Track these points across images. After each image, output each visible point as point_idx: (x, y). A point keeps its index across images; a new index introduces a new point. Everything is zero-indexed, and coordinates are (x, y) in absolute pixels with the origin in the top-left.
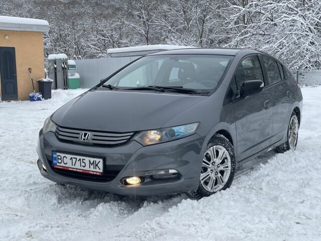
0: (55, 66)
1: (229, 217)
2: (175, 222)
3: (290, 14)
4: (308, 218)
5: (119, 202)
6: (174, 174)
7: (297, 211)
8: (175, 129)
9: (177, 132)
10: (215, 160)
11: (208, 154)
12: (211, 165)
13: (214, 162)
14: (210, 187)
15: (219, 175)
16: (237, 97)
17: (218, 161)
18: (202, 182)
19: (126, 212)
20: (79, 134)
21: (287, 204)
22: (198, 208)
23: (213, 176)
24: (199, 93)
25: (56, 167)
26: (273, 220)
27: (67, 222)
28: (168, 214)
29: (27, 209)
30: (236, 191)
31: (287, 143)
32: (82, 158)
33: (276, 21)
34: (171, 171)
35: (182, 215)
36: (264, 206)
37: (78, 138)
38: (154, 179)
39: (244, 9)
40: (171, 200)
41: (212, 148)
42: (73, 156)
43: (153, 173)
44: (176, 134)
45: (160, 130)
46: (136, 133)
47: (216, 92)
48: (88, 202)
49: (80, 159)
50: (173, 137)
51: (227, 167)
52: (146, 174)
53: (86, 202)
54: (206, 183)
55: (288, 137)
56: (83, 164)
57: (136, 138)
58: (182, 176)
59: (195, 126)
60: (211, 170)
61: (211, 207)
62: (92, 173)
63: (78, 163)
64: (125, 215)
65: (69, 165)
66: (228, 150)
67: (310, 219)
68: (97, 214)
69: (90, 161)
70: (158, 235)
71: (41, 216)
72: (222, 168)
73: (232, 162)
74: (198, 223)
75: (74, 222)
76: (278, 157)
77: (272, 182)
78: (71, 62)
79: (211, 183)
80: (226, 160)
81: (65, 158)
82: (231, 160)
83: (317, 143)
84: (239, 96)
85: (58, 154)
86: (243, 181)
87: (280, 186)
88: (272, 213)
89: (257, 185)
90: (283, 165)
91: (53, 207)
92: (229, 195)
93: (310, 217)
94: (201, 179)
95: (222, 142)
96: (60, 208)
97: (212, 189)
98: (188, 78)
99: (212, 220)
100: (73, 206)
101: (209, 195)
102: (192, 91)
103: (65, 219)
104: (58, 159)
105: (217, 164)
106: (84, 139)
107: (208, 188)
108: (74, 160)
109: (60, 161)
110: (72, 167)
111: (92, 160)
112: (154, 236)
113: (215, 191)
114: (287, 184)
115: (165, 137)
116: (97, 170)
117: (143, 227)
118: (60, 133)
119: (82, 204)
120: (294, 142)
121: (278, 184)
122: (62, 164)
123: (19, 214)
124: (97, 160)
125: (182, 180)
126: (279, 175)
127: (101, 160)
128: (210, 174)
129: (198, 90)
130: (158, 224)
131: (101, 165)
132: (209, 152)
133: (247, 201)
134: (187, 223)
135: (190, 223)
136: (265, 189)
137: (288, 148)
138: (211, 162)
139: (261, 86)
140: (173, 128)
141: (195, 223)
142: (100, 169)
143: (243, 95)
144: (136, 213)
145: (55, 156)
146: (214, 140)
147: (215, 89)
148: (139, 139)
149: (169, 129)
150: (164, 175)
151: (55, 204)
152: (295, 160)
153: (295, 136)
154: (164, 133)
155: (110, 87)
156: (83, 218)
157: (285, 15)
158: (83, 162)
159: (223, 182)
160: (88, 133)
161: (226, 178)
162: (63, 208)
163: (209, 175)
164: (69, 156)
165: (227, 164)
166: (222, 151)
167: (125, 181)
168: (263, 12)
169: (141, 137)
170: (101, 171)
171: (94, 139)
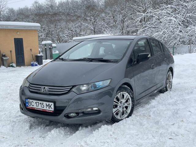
0: (46, 47)
1: (128, 136)
2: (96, 140)
3: (168, 16)
4: (177, 135)
5: (65, 127)
6: (96, 110)
7: (170, 130)
8: (97, 83)
9: (98, 85)
10: (122, 100)
11: (117, 97)
12: (119, 104)
13: (121, 102)
14: (119, 116)
15: (125, 109)
16: (135, 63)
17: (124, 101)
18: (114, 114)
19: (69, 133)
20: (41, 88)
21: (164, 126)
22: (111, 130)
23: (121, 110)
24: (112, 62)
25: (28, 108)
26: (155, 136)
27: (32, 142)
28: (93, 135)
29: (11, 133)
30: (135, 118)
31: (166, 87)
32: (42, 102)
33: (161, 20)
34: (95, 109)
35: (101, 136)
36: (151, 127)
37: (40, 90)
38: (85, 114)
39: (144, 14)
40: (96, 125)
41: (120, 93)
42: (37, 101)
43: (84, 110)
44: (97, 86)
45: (88, 84)
46: (73, 86)
47: (122, 61)
48: (48, 128)
49: (41, 103)
50: (95, 88)
51: (130, 104)
52: (80, 111)
53: (46, 127)
54: (117, 114)
55: (166, 84)
56: (43, 106)
57: (73, 90)
58: (101, 111)
59: (109, 81)
60: (120, 106)
61: (119, 129)
62: (48, 111)
63: (40, 105)
64: (68, 136)
65: (35, 106)
66: (129, 94)
67: (178, 135)
68: (50, 136)
69: (46, 104)
71: (18, 138)
72: (126, 105)
73: (132, 101)
74: (110, 141)
75: (36, 142)
76: (160, 96)
77: (156, 112)
78: (54, 45)
79: (120, 114)
80: (128, 100)
81: (32, 102)
82: (132, 99)
83: (183, 86)
84: (136, 62)
85: (28, 100)
86: (140, 111)
87: (161, 114)
88: (155, 132)
89: (148, 114)
90: (163, 100)
91: (26, 132)
92: (131, 121)
93: (177, 134)
94: (114, 112)
95: (126, 90)
96: (30, 132)
97: (120, 117)
98: (110, 53)
99: (118, 139)
100: (38, 130)
101: (119, 121)
102: (108, 61)
103: (31, 139)
104: (29, 103)
105: (123, 103)
106: (43, 91)
107: (118, 117)
108: (38, 104)
109: (30, 104)
110: (36, 107)
111: (48, 103)
113: (122, 118)
114: (165, 112)
115: (90, 88)
116: (51, 109)
117: (76, 145)
118: (31, 87)
119: (44, 129)
120: (170, 86)
121: (160, 113)
122: (31, 106)
123: (5, 137)
124: (51, 103)
125: (101, 114)
126: (161, 107)
127: (53, 104)
129: (111, 60)
130: (86, 142)
131: (53, 106)
132: (118, 96)
133: (141, 124)
134: (103, 141)
135: (105, 141)
136: (152, 116)
137: (167, 90)
138: (120, 101)
139: (148, 56)
140: (95, 83)
141: (108, 141)
142: (52, 109)
143: (138, 62)
144: (74, 135)
145: (27, 101)
146: (121, 89)
147: (122, 59)
148: (75, 90)
149: (93, 84)
150: (90, 111)
151: (27, 129)
152: (170, 97)
153: (171, 83)
154: (90, 86)
155: (62, 59)
156: (42, 139)
157: (166, 17)
158: (43, 105)
159: (127, 113)
160: (46, 87)
161: (129, 111)
162: (32, 132)
163: (118, 109)
164: (35, 101)
165: (129, 102)
166: (126, 95)
168: (154, 16)
169: (77, 89)
170: (53, 110)
171: (49, 91)
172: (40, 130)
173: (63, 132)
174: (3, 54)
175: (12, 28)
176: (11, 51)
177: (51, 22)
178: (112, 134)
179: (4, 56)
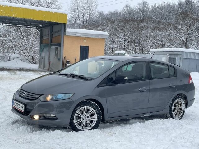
8: (59, 95)
9: (59, 97)
12: (82, 116)
13: (85, 115)
15: (88, 122)
17: (88, 114)
23: (84, 122)
24: (86, 79)
25: (13, 106)
34: (52, 115)
37: (22, 94)
38: (45, 118)
41: (83, 107)
43: (46, 115)
45: (52, 94)
49: (19, 104)
51: (95, 119)
52: (41, 115)
55: (171, 111)
57: (40, 97)
58: (57, 118)
59: (71, 95)
60: (83, 119)
62: (21, 111)
65: (16, 106)
66: (95, 110)
70: (28, 142)
79: (82, 126)
80: (94, 115)
82: (97, 115)
85: (14, 101)
87: (124, 133)
91: (7, 124)
94: (75, 122)
95: (91, 105)
97: (82, 128)
101: (78, 131)
105: (87, 116)
106: (24, 95)
107: (80, 128)
108: (17, 104)
109: (14, 104)
111: (22, 105)
112: (26, 142)
120: (179, 114)
125: (57, 120)
127: (24, 106)
128: (81, 120)
131: (24, 108)
132: (82, 109)
136: (117, 134)
138: (83, 114)
140: (58, 95)
147: (96, 78)
150: (49, 116)
153: (181, 111)
154: (54, 96)
158: (19, 106)
159: (91, 126)
160: (26, 93)
161: (93, 125)
162: (12, 126)
164: (16, 102)
165: (95, 117)
166: (91, 109)
167: (33, 117)
169: (43, 97)
170: (24, 111)
171: (27, 96)
172: (18, 126)
173: (29, 129)
174: (68, 61)
175: (80, 35)
176: (75, 59)
177: (136, 29)
178: (60, 138)
179: (68, 62)
